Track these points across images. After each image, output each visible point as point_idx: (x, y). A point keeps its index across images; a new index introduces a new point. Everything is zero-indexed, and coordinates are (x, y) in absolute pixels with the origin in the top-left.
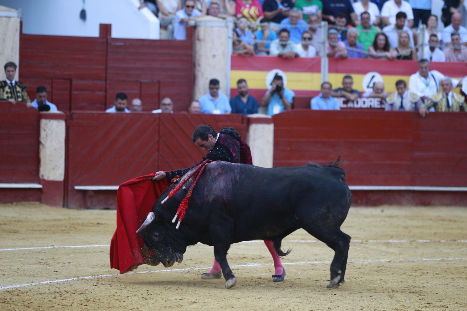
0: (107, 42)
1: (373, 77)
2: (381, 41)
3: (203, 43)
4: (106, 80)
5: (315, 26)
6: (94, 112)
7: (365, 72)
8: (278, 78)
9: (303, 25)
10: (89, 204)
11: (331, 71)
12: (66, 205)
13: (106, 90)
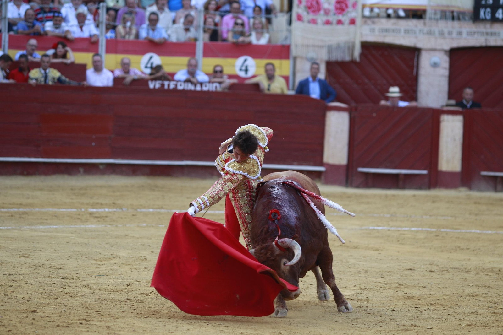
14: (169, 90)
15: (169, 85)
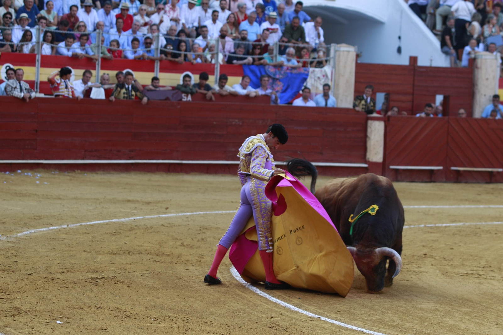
0: (414, 69)
3: (479, 70)
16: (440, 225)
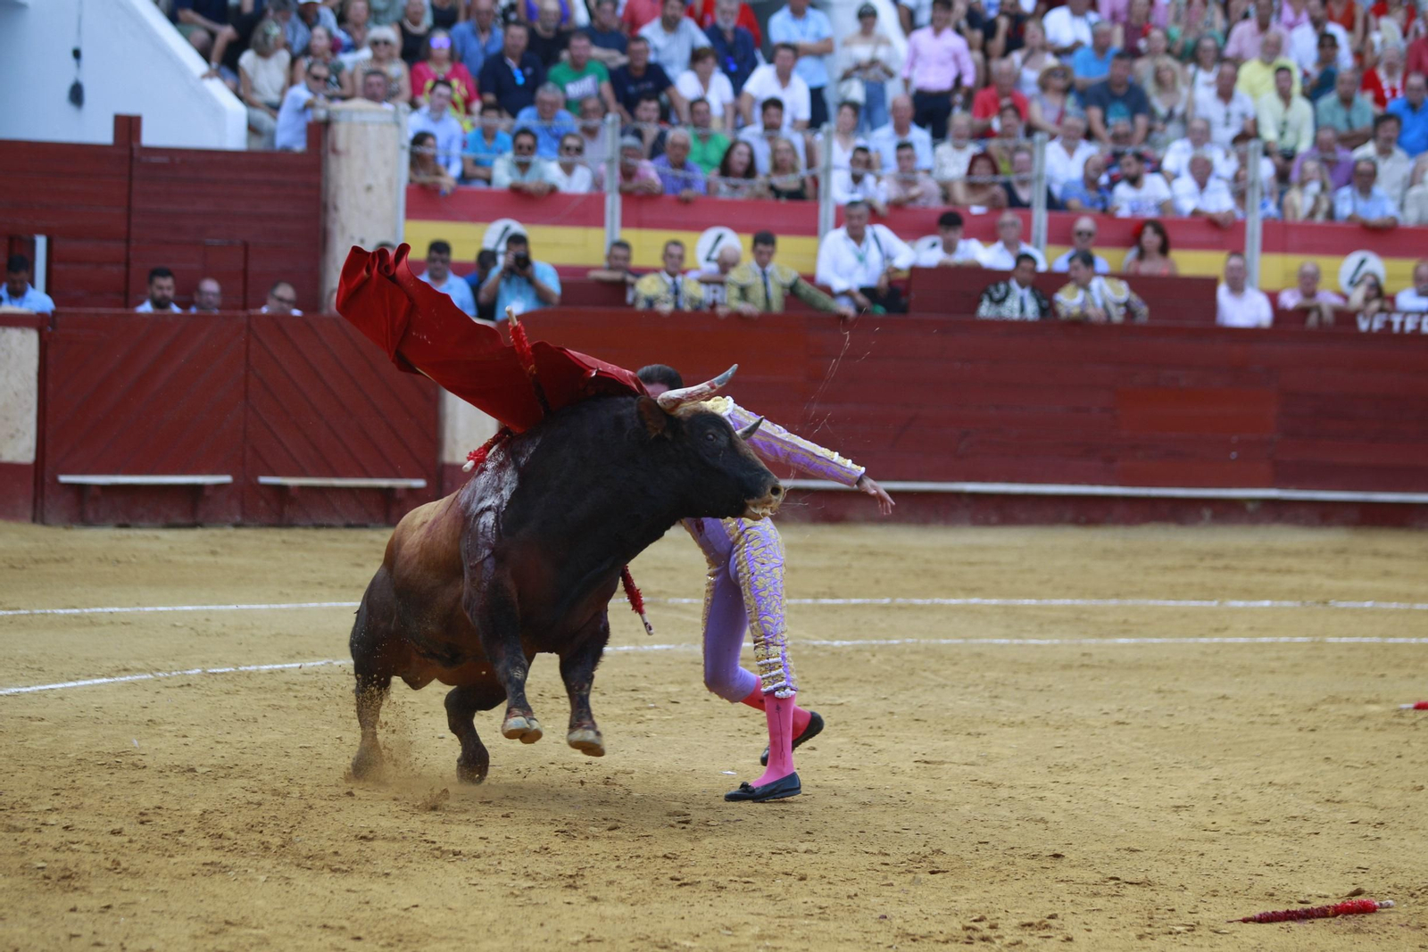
0: (131, 157)
1: (719, 238)
2: (739, 157)
3: (343, 160)
4: (128, 241)
5: (594, 122)
6: (103, 310)
7: (701, 227)
8: (517, 240)
9: (568, 121)
10: (91, 515)
11: (626, 223)
12: (39, 518)
13: (128, 264)
14: (1402, 335)
15: (1402, 324)
16: (253, 668)
